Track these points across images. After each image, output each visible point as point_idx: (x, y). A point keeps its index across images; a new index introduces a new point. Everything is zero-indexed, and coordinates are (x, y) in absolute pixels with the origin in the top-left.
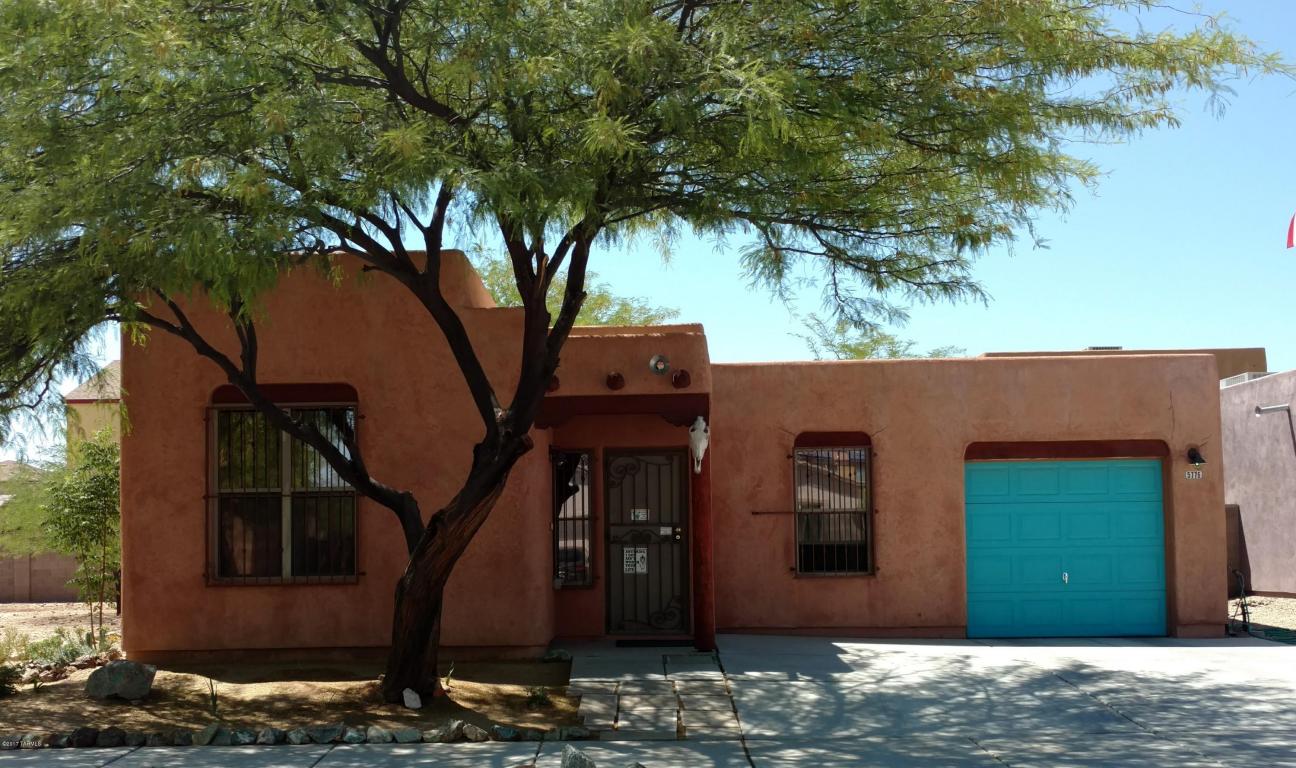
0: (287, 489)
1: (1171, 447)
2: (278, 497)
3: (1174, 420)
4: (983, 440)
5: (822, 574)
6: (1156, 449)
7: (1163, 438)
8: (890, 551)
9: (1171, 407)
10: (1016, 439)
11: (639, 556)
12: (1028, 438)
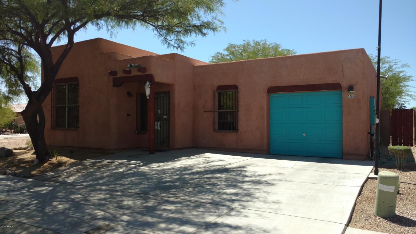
0: (67, 106)
1: (342, 86)
2: (65, 108)
3: (343, 75)
4: (273, 86)
5: (224, 131)
6: (336, 87)
7: (339, 82)
8: (242, 124)
9: (343, 70)
10: (284, 85)
11: (159, 124)
12: (288, 85)
